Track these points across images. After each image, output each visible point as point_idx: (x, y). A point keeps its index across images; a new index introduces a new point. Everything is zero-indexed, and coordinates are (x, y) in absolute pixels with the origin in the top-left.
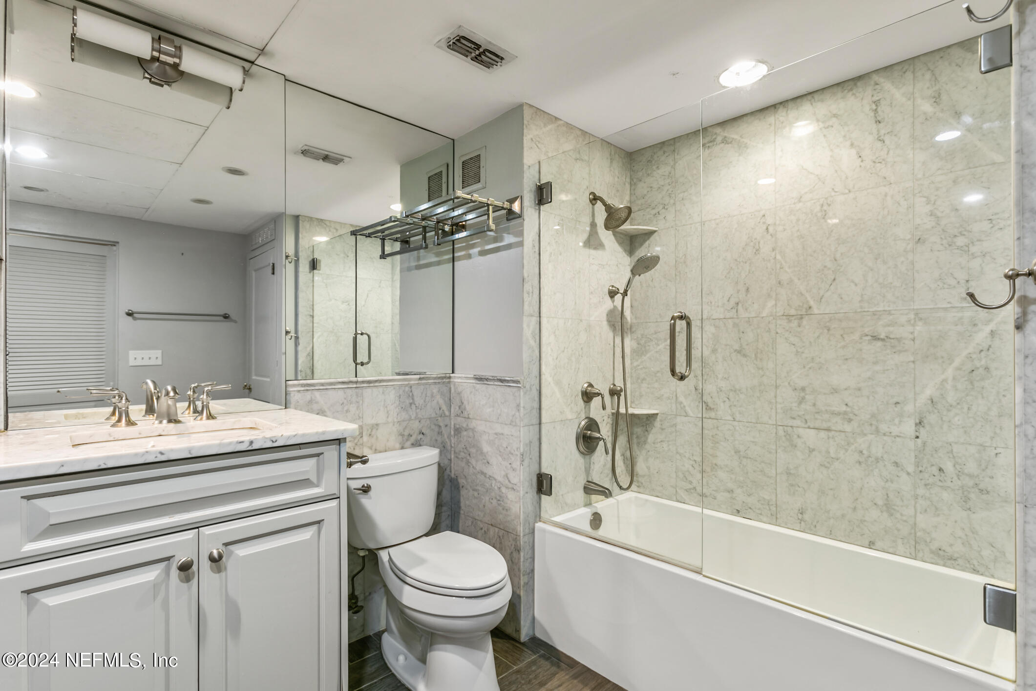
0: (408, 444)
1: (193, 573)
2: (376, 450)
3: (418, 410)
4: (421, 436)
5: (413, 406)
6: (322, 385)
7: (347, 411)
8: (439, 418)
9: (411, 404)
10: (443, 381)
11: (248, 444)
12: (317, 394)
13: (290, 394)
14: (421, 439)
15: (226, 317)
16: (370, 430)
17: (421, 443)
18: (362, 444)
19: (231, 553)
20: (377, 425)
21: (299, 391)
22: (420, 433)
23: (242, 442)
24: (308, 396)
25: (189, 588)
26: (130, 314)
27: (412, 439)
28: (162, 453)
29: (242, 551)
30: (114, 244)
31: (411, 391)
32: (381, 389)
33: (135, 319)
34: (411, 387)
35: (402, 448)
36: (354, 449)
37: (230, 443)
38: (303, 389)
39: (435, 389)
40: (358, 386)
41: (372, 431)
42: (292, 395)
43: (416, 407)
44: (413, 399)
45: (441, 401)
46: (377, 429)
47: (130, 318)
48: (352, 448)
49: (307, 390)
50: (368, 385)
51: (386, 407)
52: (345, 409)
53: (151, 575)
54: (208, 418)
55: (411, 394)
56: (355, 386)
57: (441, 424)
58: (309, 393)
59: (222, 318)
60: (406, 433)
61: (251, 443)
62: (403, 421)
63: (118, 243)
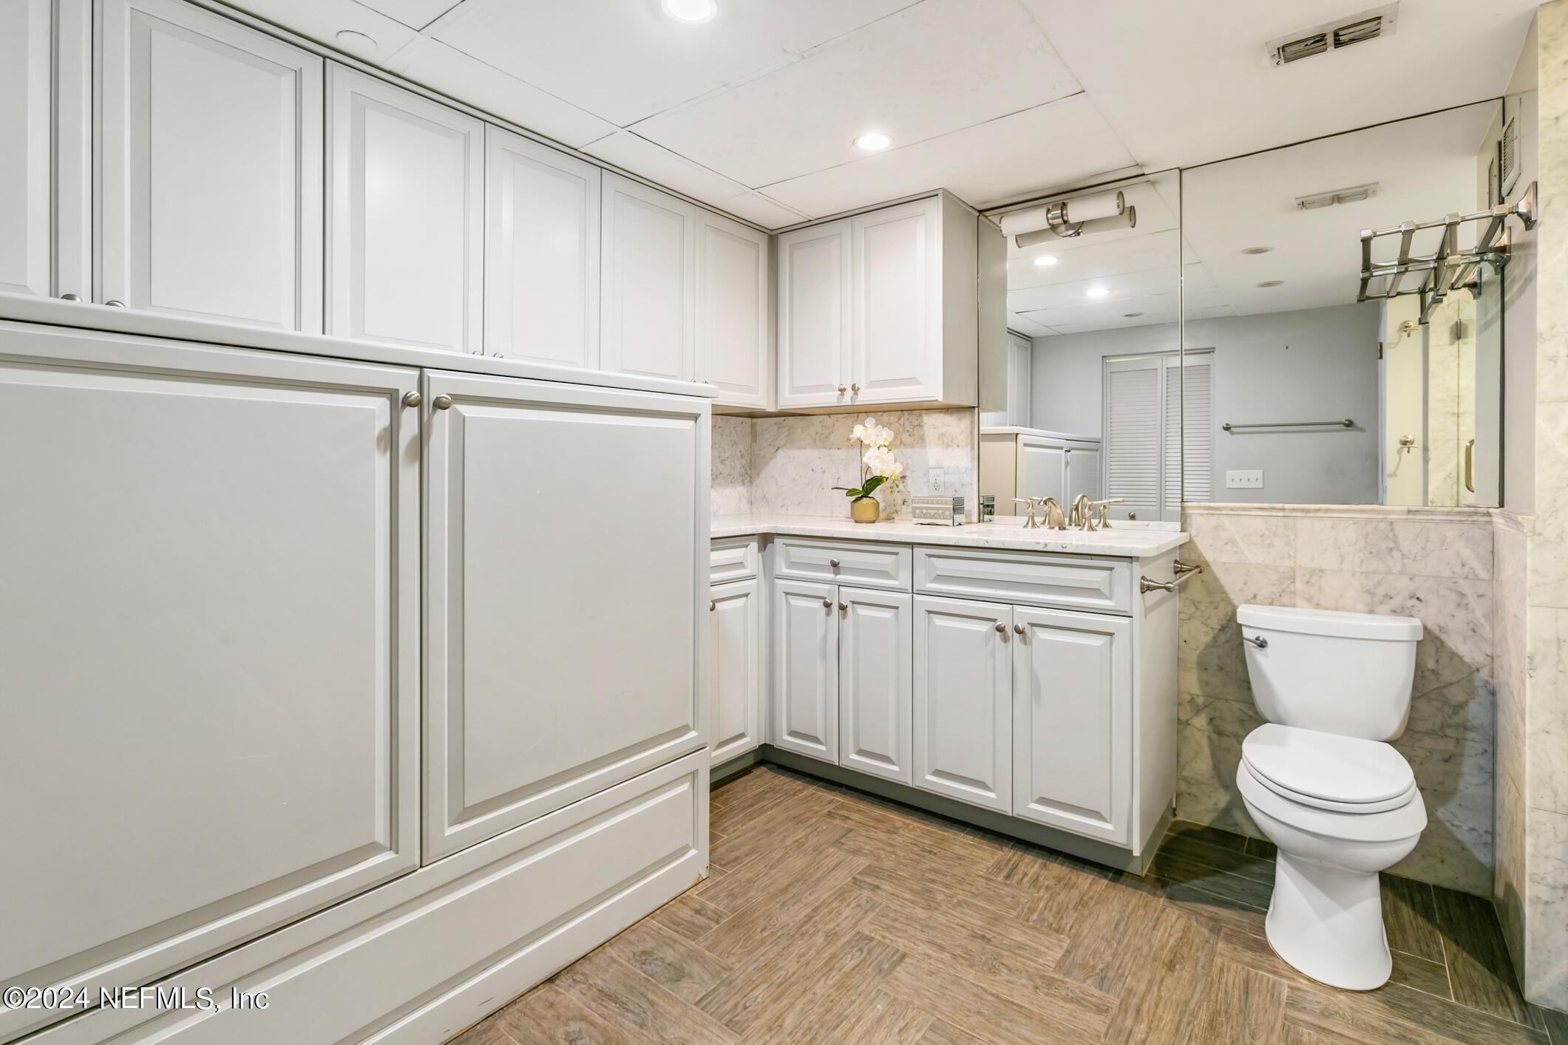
0: (1385, 608)
1: (1009, 637)
2: (1318, 605)
3: (1406, 561)
4: (1414, 602)
5: (1395, 553)
6: (1232, 509)
7: (1270, 546)
8: (1461, 581)
9: (1391, 550)
10: (1470, 519)
11: (1043, 546)
12: (1226, 520)
13: (1190, 516)
14: (1413, 606)
15: (1349, 424)
16: (1307, 576)
17: (1413, 613)
18: (1294, 593)
19: (1034, 634)
20: (1322, 571)
21: (1202, 514)
22: (1412, 597)
23: (1038, 543)
24: (1214, 521)
25: (1006, 647)
26: (1227, 428)
27: (1394, 604)
28: (987, 542)
29: (1043, 634)
30: (1210, 351)
31: (1392, 530)
32: (1329, 523)
33: (1233, 433)
34: (1391, 524)
35: (1371, 612)
36: (1280, 596)
37: (1031, 543)
38: (1206, 512)
39: (1451, 532)
40: (1285, 514)
41: (1311, 578)
42: (1194, 517)
43: (1403, 555)
44: (1395, 542)
45: (1466, 553)
46: (1321, 577)
47: (1227, 432)
48: (1278, 595)
49: (1212, 514)
50: (1304, 515)
51: (1339, 548)
52: (1267, 542)
53: (985, 627)
54: (1089, 530)
55: (1391, 534)
56: (1281, 514)
57: (1466, 591)
58: (1216, 517)
59: (1342, 427)
60: (1380, 591)
61: (1046, 545)
62: (1373, 572)
63: (1214, 348)
